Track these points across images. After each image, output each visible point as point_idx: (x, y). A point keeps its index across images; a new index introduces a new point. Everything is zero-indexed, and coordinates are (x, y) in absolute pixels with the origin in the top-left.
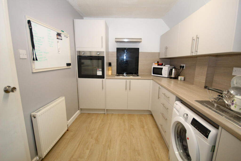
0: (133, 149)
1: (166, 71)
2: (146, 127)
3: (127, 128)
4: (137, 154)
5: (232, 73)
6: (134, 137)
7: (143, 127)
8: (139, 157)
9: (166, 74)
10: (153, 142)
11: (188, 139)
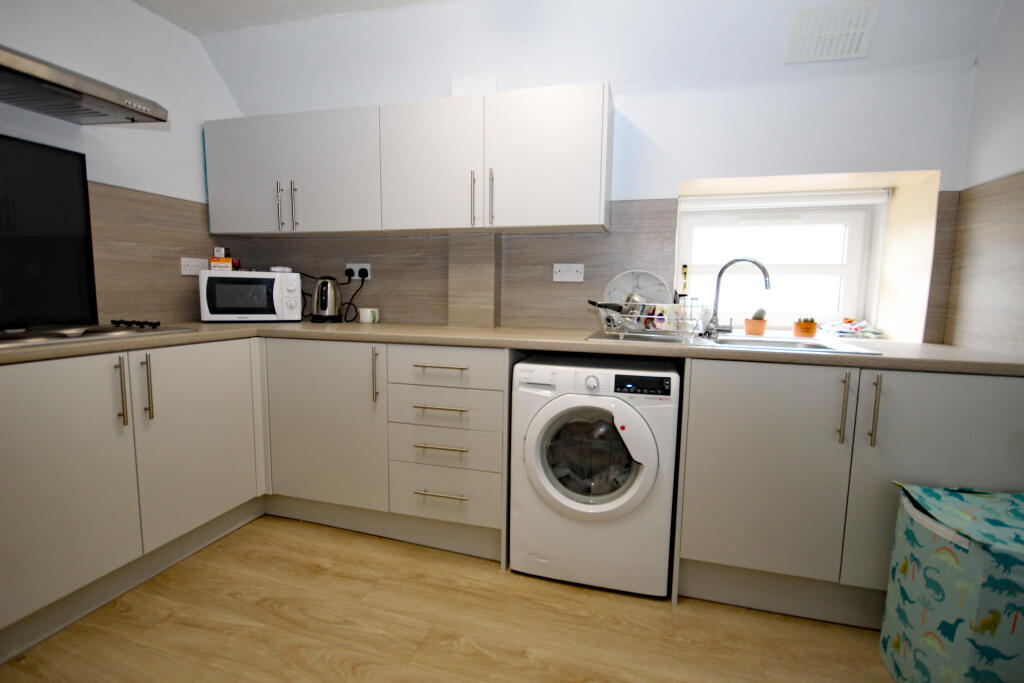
0: (415, 647)
1: (290, 291)
2: (326, 563)
3: (261, 625)
4: (443, 643)
5: (552, 278)
6: (347, 622)
7: (318, 570)
8: (463, 640)
9: (292, 308)
10: (423, 576)
11: (623, 428)
